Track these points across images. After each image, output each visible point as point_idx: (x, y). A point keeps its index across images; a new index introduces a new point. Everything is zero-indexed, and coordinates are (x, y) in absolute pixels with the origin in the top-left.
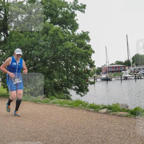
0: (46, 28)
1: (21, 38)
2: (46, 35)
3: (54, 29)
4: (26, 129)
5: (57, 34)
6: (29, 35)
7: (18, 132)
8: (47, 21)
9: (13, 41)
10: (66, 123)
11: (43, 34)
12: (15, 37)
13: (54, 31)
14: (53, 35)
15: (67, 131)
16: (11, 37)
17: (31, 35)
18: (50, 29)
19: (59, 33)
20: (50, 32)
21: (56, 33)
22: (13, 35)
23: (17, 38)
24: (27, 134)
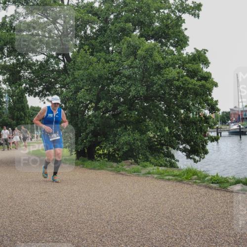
0: (133, 46)
1: (91, 64)
2: (132, 58)
3: (147, 47)
4: (104, 217)
5: (151, 56)
6: (104, 59)
7: (90, 222)
8: (135, 33)
9: (78, 70)
11: (128, 57)
12: (81, 63)
13: (147, 51)
14: (144, 57)
16: (74, 62)
17: (108, 58)
18: (140, 48)
19: (156, 53)
20: (139, 52)
21: (149, 53)
22: (79, 59)
23: (85, 65)
24: (105, 225)
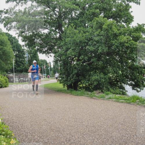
0: (100, 23)
1: (75, 34)
2: (99, 30)
3: (108, 23)
4: (84, 123)
5: (111, 28)
6: (83, 31)
7: (76, 126)
8: (101, 15)
9: (68, 38)
10: (124, 119)
11: (97, 29)
12: (70, 33)
13: (108, 25)
14: (107, 30)
15: (125, 127)
16: (65, 33)
17: (85, 30)
18: (104, 24)
19: (114, 27)
20: (104, 26)
21: (110, 27)
22: (68, 32)
23: (72, 35)
24: (85, 128)
